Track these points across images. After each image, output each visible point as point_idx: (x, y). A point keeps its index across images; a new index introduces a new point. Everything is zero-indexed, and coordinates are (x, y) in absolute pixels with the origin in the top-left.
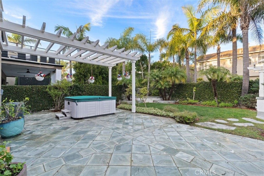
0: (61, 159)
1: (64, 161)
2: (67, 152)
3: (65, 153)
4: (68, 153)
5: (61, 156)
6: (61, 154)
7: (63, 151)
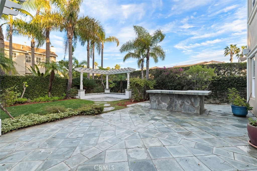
0: (215, 152)
1: (213, 150)
2: (203, 155)
3: (207, 154)
4: (204, 153)
5: (213, 155)
6: (211, 157)
7: (206, 157)
